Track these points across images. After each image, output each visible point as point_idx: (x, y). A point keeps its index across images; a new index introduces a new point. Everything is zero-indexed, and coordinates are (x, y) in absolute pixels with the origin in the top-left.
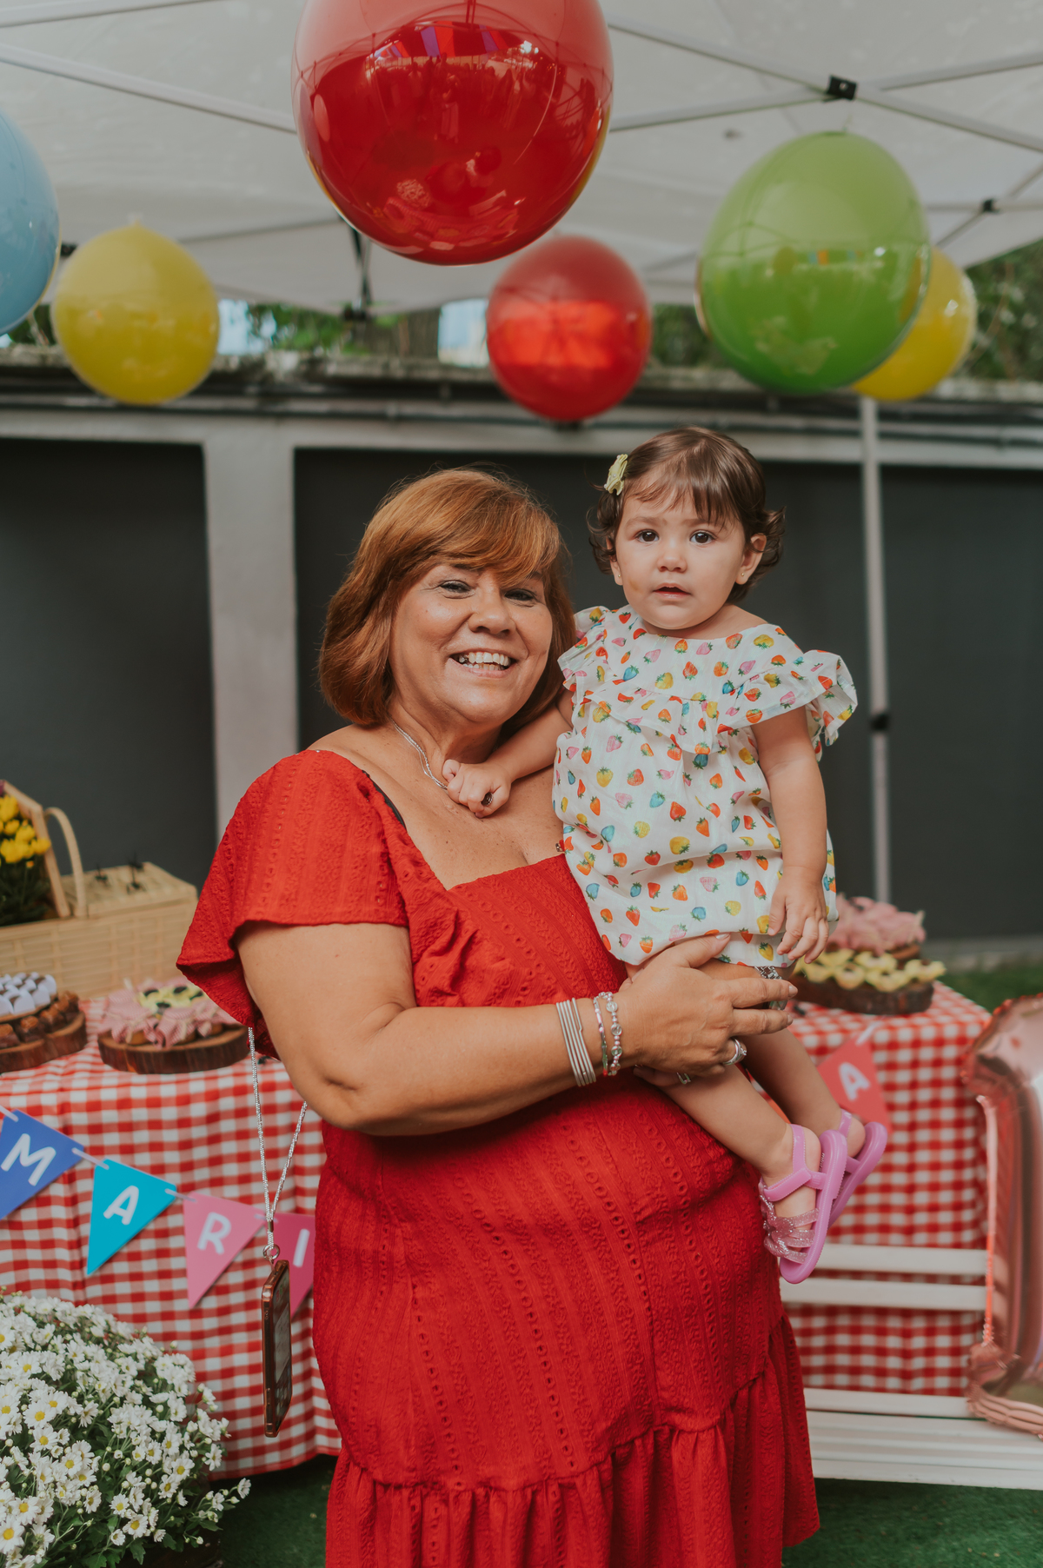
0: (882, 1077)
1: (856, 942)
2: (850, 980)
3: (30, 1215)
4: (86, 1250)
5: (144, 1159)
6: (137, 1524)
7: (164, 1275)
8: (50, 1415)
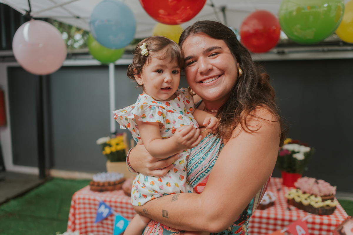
0: (310, 231)
1: (311, 192)
2: (305, 203)
5: (125, 215)
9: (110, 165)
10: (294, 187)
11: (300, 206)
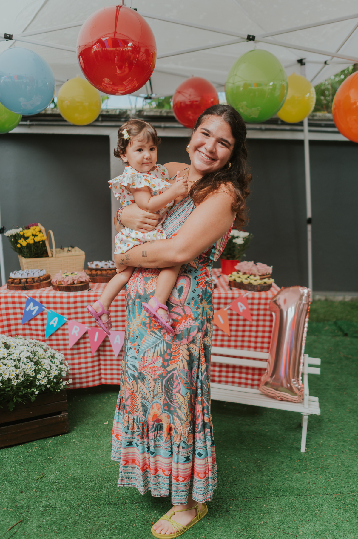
0: (250, 307)
1: (251, 273)
2: (246, 282)
3: (32, 322)
4: (45, 332)
5: (59, 311)
6: (42, 381)
7: (64, 340)
8: (26, 356)
9: (23, 261)
10: (235, 270)
11: (241, 286)
